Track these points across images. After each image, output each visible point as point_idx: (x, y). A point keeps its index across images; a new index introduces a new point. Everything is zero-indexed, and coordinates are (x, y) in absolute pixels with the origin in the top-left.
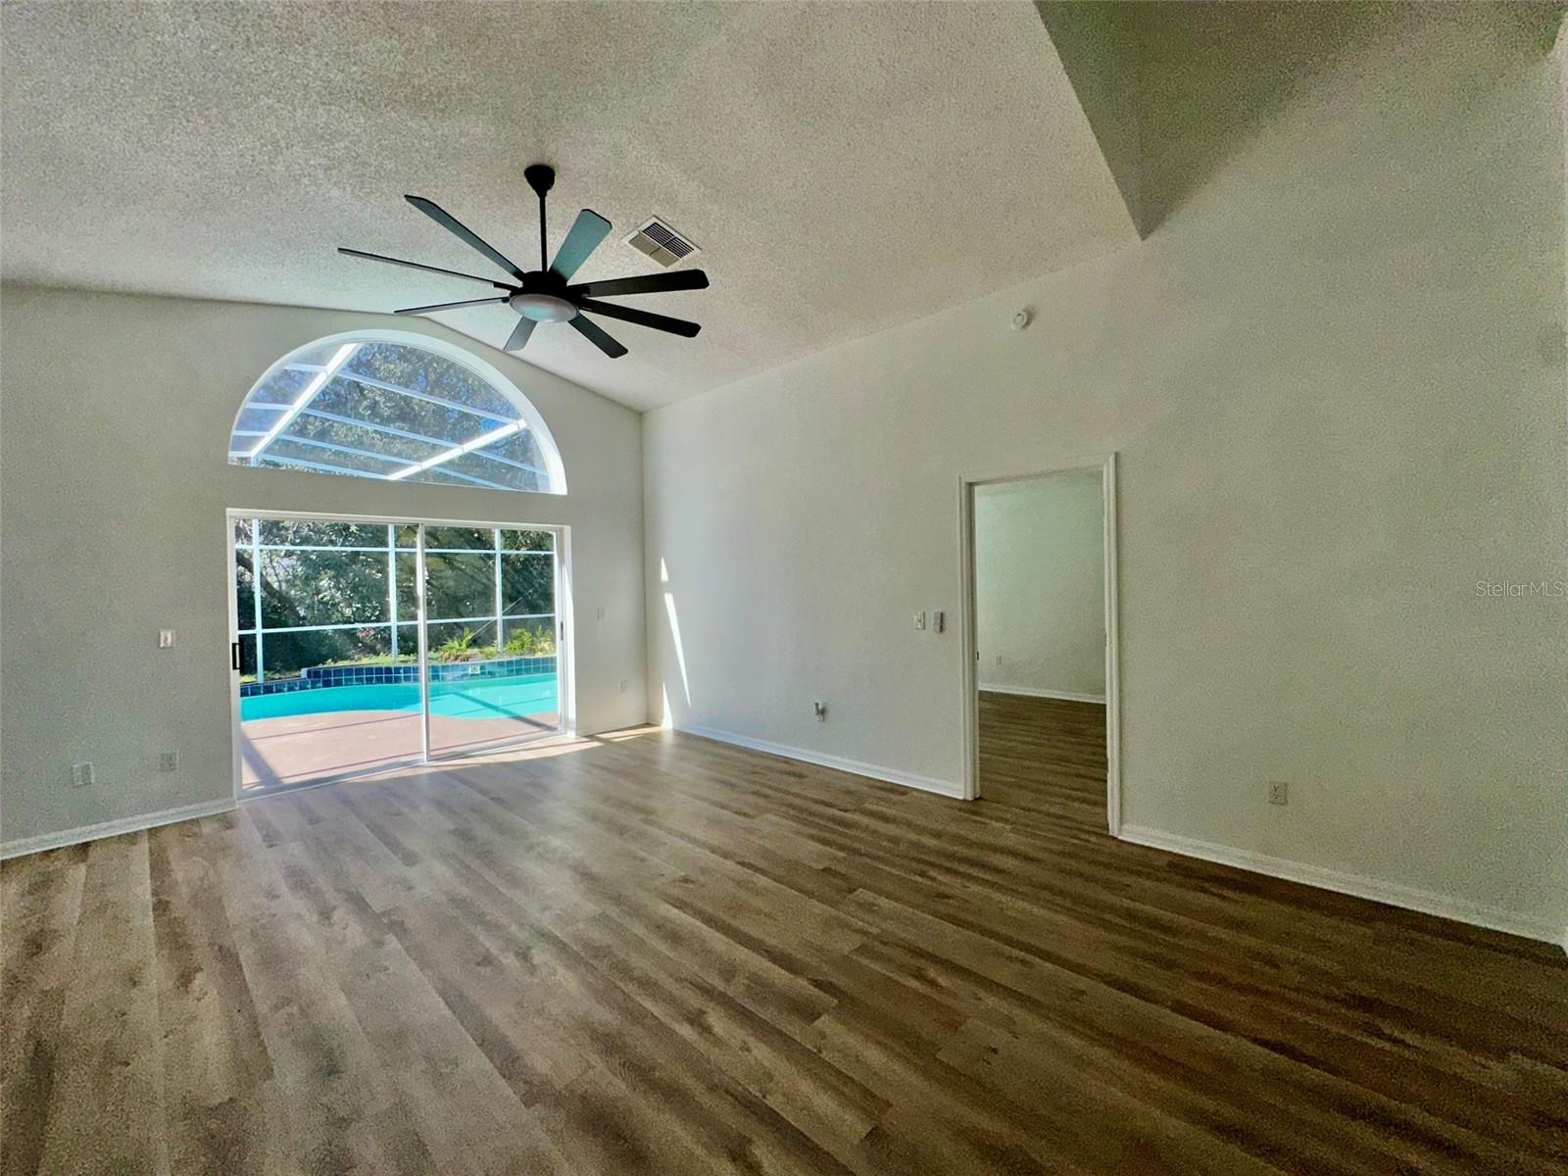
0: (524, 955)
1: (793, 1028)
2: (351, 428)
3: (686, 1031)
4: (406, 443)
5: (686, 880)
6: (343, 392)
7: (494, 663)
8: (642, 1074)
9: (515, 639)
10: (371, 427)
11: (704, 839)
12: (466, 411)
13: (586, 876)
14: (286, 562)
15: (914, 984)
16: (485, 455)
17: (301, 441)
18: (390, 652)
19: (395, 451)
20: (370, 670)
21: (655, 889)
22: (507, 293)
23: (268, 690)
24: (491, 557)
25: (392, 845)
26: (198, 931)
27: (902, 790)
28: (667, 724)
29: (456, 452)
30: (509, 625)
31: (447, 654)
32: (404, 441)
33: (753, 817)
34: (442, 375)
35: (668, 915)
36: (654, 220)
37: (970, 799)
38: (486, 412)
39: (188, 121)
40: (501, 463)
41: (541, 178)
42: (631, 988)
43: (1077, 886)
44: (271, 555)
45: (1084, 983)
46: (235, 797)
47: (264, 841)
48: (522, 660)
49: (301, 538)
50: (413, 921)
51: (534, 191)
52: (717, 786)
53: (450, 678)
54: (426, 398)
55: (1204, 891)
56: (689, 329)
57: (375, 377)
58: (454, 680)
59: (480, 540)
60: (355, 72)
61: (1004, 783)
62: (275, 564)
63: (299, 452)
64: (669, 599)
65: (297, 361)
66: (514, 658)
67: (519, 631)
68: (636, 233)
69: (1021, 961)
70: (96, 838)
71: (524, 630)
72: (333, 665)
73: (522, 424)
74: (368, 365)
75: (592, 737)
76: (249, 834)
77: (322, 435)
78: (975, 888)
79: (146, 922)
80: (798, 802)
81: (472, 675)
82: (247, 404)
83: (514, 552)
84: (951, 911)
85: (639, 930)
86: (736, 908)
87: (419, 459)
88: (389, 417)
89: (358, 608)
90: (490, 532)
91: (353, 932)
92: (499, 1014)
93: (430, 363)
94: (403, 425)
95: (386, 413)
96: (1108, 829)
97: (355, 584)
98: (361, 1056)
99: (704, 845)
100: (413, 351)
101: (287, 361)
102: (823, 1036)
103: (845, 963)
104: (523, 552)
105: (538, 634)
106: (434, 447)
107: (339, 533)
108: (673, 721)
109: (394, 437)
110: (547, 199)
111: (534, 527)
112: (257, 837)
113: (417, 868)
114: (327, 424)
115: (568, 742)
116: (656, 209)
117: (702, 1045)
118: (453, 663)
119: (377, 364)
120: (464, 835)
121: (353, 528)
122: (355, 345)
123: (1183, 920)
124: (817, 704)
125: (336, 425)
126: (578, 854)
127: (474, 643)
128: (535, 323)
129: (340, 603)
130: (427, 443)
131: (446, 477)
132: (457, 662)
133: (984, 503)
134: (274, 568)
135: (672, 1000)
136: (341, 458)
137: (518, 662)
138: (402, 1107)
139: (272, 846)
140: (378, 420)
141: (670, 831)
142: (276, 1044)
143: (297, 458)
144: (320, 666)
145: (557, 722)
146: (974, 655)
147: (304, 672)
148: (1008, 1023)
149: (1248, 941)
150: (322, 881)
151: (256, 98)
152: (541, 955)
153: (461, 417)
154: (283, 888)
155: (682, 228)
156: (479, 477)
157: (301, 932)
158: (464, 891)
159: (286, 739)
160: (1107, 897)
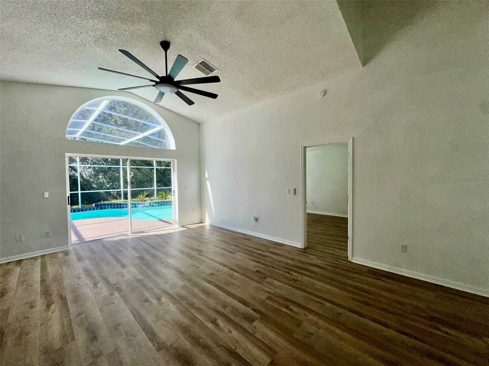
0: (159, 299)
1: (246, 325)
2: (109, 128)
3: (210, 326)
4: (126, 133)
5: (212, 274)
6: (106, 117)
7: (154, 202)
8: (195, 340)
9: (160, 195)
10: (114, 128)
11: (217, 260)
12: (145, 123)
13: (180, 272)
14: (89, 170)
15: (285, 310)
16: (151, 137)
17: (93, 132)
18: (121, 199)
19: (122, 135)
20: (114, 204)
21: (202, 277)
22: (154, 83)
23: (82, 210)
24: (153, 169)
25: (118, 261)
26: (54, 289)
27: (283, 245)
28: (207, 223)
29: (141, 136)
30: (158, 191)
31: (139, 199)
32: (125, 132)
33: (234, 253)
34: (137, 111)
35: (206, 286)
36: (203, 60)
37: (303, 247)
38: (151, 123)
39: (47, 24)
40: (156, 140)
41: (165, 45)
42: (193, 311)
43: (339, 278)
44: (84, 168)
45: (341, 311)
46: (69, 245)
47: (78, 260)
48: (162, 201)
49: (93, 162)
50: (123, 287)
51: (163, 50)
52: (222, 243)
53: (140, 207)
54: (132, 119)
55: (379, 279)
56: (214, 96)
57: (116, 112)
58: (141, 207)
59: (149, 164)
60: (102, 8)
61: (315, 243)
62: (85, 171)
63: (92, 135)
64: (208, 183)
65: (88, 106)
66: (160, 201)
67: (162, 192)
68: (197, 64)
69: (320, 303)
70: (24, 258)
71: (163, 192)
72: (103, 202)
73: (162, 127)
74: (114, 108)
75: (183, 227)
76: (73, 257)
77: (100, 130)
78: (305, 278)
79: (38, 287)
80: (248, 248)
81: (146, 206)
82: (72, 120)
83: (160, 167)
84: (298, 286)
85: (196, 291)
86: (228, 284)
87: (130, 138)
88: (120, 125)
89: (111, 185)
90: (153, 161)
91: (104, 290)
92: (150, 319)
93: (133, 108)
94: (125, 127)
95: (120, 123)
96: (348, 259)
97: (110, 177)
98: (104, 333)
99: (217, 262)
100: (128, 104)
101: (84, 106)
102: (255, 327)
103: (263, 303)
104: (163, 167)
105: (167, 193)
106: (135, 134)
107: (105, 161)
108: (209, 222)
109: (122, 131)
110: (168, 53)
111: (166, 160)
112: (75, 258)
113: (126, 269)
114: (101, 127)
115: (176, 228)
116: (204, 56)
117: (216, 331)
118: (141, 202)
119: (117, 108)
120: (141, 258)
121: (109, 160)
122: (107, 101)
123: (373, 289)
124: (255, 217)
125: (104, 127)
126: (177, 265)
127: (147, 196)
128: (164, 93)
129: (106, 183)
130: (132, 133)
131: (139, 144)
132: (142, 202)
133: (309, 153)
134: (85, 172)
135: (206, 315)
136: (105, 137)
137: (161, 202)
138: (116, 351)
139: (80, 261)
140: (117, 126)
141: (207, 257)
142: (76, 329)
143: (91, 137)
144: (99, 203)
145: (173, 221)
146: (306, 202)
147: (94, 205)
148: (316, 324)
149: (395, 297)
150: (95, 273)
151: (69, 16)
152: (164, 299)
153: (143, 125)
154: (83, 276)
155: (212, 63)
156: (149, 144)
157: (88, 290)
158: (141, 277)
159: (87, 226)
160: (348, 281)
